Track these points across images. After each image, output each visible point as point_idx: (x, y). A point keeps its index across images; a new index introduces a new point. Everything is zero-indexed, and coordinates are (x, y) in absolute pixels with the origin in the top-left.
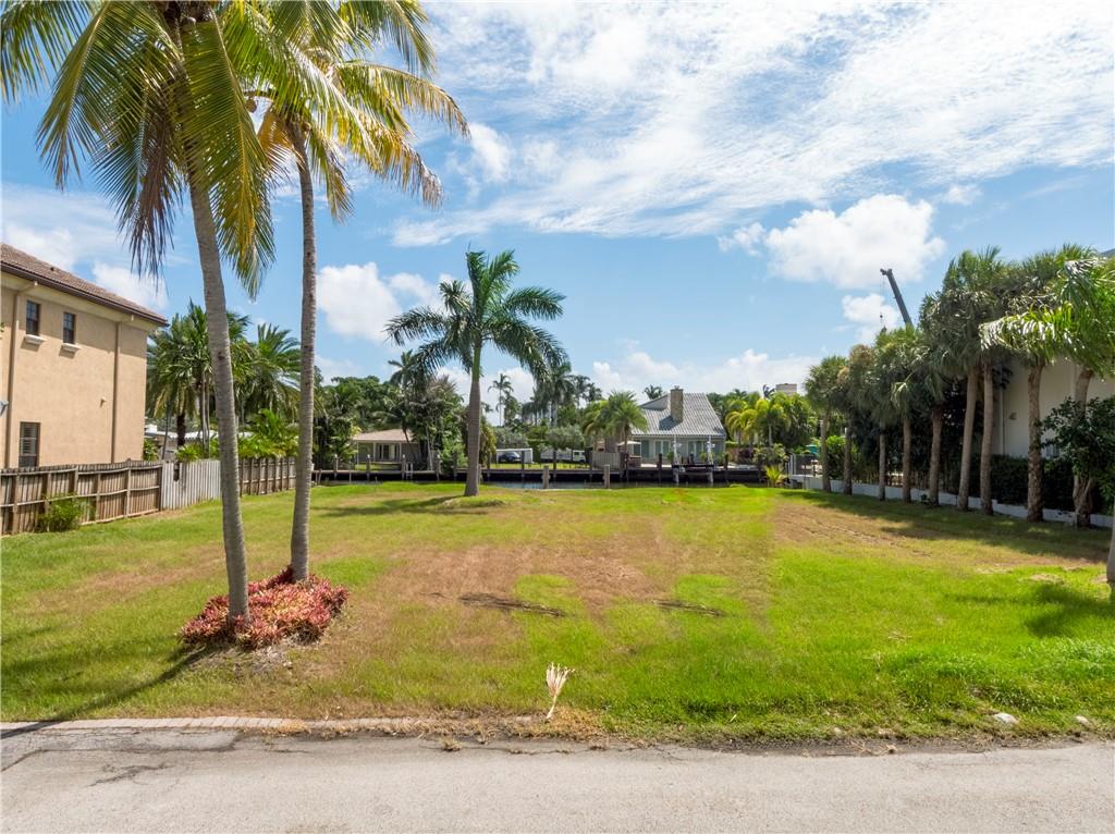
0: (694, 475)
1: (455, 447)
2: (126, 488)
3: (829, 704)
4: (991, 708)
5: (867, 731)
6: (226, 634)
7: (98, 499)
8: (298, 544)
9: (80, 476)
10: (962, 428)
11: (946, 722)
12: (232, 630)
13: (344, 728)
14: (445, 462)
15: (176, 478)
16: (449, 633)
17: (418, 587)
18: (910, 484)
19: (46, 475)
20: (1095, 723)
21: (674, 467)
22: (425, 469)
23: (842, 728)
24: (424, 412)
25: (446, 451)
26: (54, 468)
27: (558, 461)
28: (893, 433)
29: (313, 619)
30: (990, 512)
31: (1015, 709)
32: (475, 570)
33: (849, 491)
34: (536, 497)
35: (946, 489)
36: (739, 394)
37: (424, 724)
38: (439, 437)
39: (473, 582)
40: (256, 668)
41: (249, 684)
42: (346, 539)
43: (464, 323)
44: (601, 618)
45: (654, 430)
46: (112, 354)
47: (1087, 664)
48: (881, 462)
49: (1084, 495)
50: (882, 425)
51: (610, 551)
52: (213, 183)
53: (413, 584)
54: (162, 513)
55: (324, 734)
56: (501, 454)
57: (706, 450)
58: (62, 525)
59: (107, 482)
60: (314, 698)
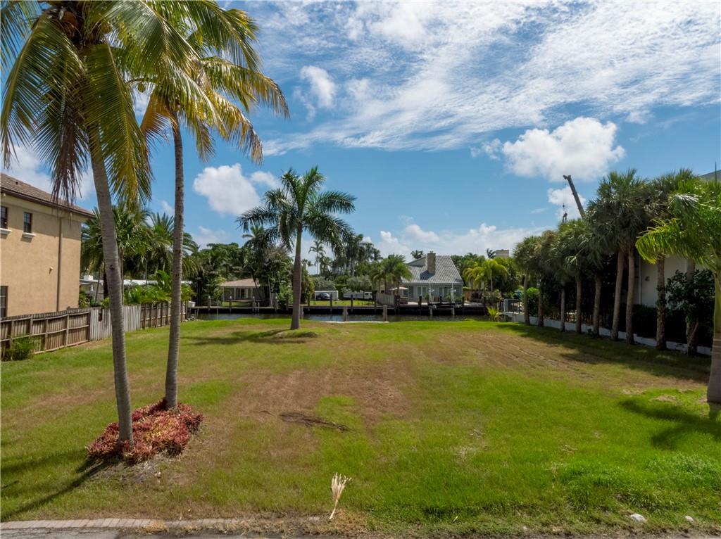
0: (443, 312)
1: (287, 292)
2: (66, 327)
3: (520, 507)
4: (629, 510)
5: (545, 529)
6: (117, 453)
7: (46, 336)
8: (170, 382)
9: (34, 322)
10: (615, 286)
11: (598, 521)
12: (121, 450)
13: (191, 527)
14: (280, 301)
15: (100, 319)
16: (270, 445)
17: (253, 406)
18: (581, 322)
19: (10, 322)
20: (698, 520)
21: (429, 305)
22: (268, 305)
23: (529, 526)
24: (267, 268)
25: (281, 294)
26: (16, 317)
27: (354, 299)
28: (570, 287)
29: (178, 440)
30: (632, 342)
31: (645, 510)
32: (293, 391)
33: (541, 324)
34: (337, 329)
35: (603, 325)
36: (471, 256)
37: (246, 524)
38: (277, 285)
39: (290, 401)
40: (136, 478)
41: (130, 491)
42: (209, 365)
43: (288, 217)
44: (372, 432)
45: (416, 280)
46: (57, 238)
47: (693, 476)
48: (562, 307)
49: (693, 333)
50: (563, 283)
51: (384, 373)
52: (106, 156)
53: (250, 403)
54: (90, 343)
55: (177, 533)
56: (318, 295)
57: (450, 294)
58: (21, 356)
59: (53, 324)
60: (174, 503)
